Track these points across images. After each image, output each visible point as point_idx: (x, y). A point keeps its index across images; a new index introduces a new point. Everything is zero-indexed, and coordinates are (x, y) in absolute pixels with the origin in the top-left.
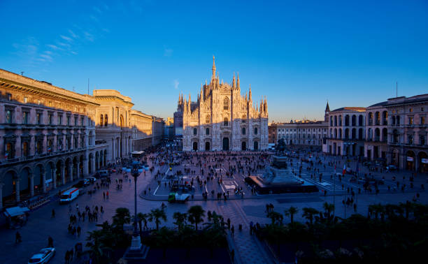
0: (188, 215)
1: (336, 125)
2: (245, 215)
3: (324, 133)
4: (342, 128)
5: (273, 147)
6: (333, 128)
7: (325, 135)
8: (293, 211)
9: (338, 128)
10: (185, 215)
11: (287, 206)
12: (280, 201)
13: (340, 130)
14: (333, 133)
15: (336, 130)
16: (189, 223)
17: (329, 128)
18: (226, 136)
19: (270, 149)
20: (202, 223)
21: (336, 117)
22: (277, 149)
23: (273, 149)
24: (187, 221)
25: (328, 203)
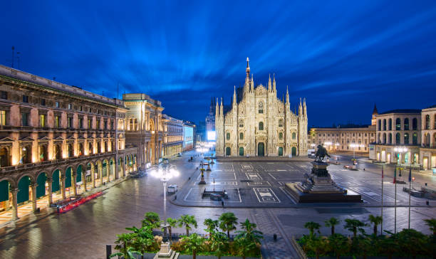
0: (220, 222)
1: (385, 129)
2: (281, 224)
3: (372, 138)
4: (392, 132)
5: (312, 153)
6: (382, 132)
7: (372, 140)
8: (334, 222)
9: (387, 133)
10: (216, 222)
11: (328, 217)
12: (320, 211)
13: (390, 135)
14: (381, 138)
15: (385, 134)
16: (221, 230)
17: (377, 132)
18: (261, 141)
19: (309, 156)
20: (234, 231)
21: (385, 120)
22: (317, 155)
23: (313, 155)
24: (218, 228)
25: (375, 216)
